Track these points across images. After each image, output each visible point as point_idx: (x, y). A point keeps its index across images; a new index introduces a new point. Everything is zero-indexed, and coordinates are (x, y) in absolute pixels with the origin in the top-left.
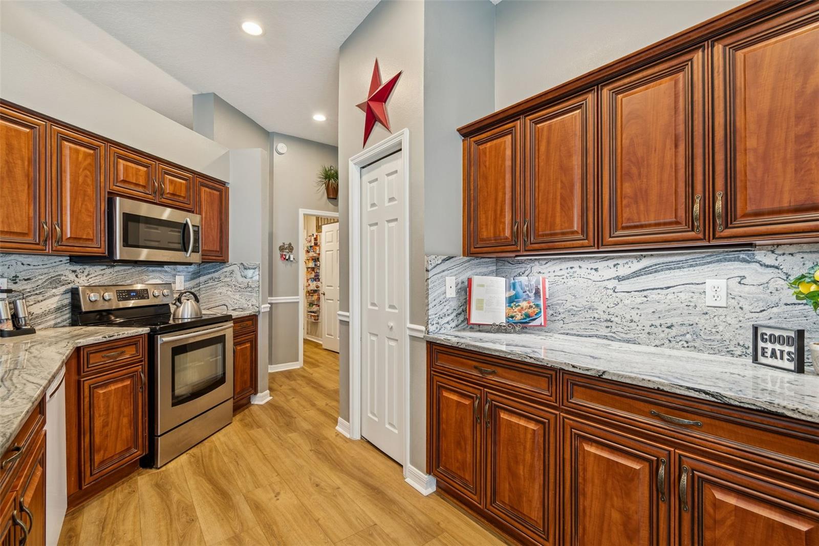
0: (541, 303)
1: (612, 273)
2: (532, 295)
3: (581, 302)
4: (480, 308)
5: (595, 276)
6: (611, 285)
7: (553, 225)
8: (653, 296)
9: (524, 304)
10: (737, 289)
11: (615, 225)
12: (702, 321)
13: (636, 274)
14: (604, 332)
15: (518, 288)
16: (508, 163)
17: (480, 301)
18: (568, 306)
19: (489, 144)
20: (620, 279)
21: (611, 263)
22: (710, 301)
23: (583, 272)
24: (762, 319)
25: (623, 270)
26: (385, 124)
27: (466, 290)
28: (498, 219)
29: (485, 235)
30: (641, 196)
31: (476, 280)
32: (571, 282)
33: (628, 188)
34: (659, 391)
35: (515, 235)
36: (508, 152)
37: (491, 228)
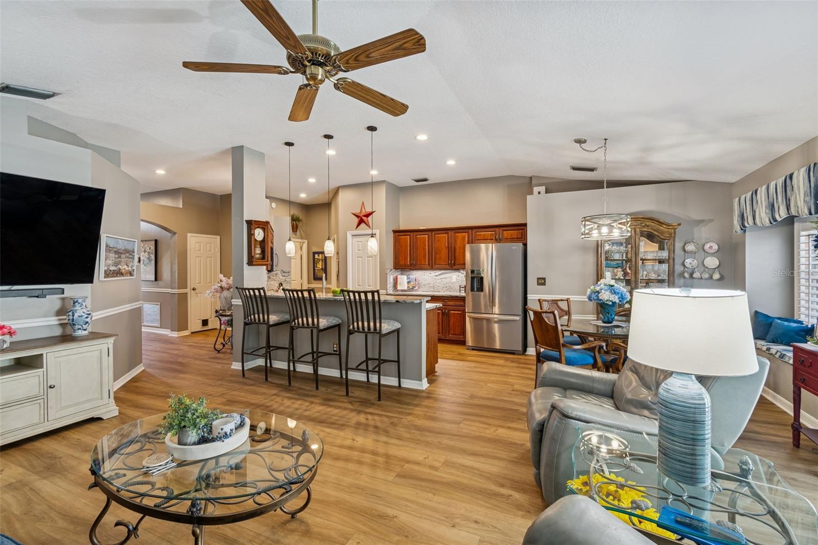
0: (417, 283)
1: (434, 274)
2: (414, 281)
3: (427, 282)
4: (400, 285)
5: (430, 275)
6: (434, 277)
7: (421, 263)
8: (443, 280)
9: (412, 283)
10: (458, 278)
11: (435, 264)
12: (452, 285)
13: (440, 275)
14: (433, 290)
15: (411, 279)
16: (409, 244)
17: (400, 283)
18: (423, 283)
19: (402, 237)
20: (436, 276)
21: (434, 272)
22: (453, 281)
23: (427, 274)
24: (461, 284)
25: (437, 274)
26: (367, 223)
27: (396, 280)
28: (406, 259)
29: (401, 263)
30: (440, 258)
31: (399, 277)
32: (424, 277)
33: (438, 256)
34: (443, 297)
35: (411, 265)
36: (409, 241)
37: (403, 262)
